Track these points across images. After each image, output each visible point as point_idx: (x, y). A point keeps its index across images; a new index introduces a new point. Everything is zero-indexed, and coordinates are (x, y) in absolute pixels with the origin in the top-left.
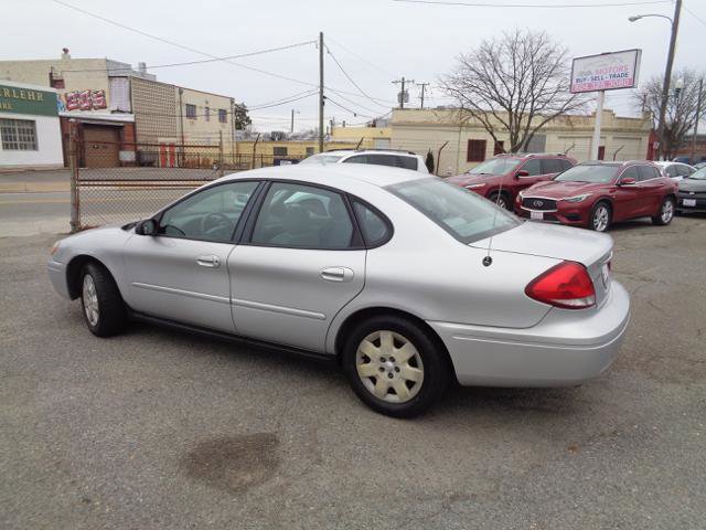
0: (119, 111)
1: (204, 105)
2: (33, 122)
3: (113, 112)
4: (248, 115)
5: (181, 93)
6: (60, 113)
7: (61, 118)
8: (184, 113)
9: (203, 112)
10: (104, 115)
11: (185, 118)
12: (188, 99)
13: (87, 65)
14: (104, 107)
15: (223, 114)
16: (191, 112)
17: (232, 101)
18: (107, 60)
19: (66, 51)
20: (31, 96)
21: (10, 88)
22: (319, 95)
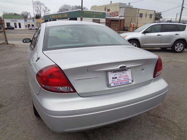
0: (121, 16)
1: (145, 13)
2: (99, 20)
3: (120, 17)
4: (161, 16)
5: (139, 10)
6: (106, 18)
7: (106, 19)
8: (139, 16)
9: (145, 15)
10: (117, 18)
11: (139, 17)
12: (140, 12)
13: (115, 5)
14: (118, 16)
15: (151, 15)
16: (141, 15)
17: (155, 11)
18: (120, 3)
19: (111, 2)
20: (100, 14)
21: (96, 12)
22: (181, 7)
